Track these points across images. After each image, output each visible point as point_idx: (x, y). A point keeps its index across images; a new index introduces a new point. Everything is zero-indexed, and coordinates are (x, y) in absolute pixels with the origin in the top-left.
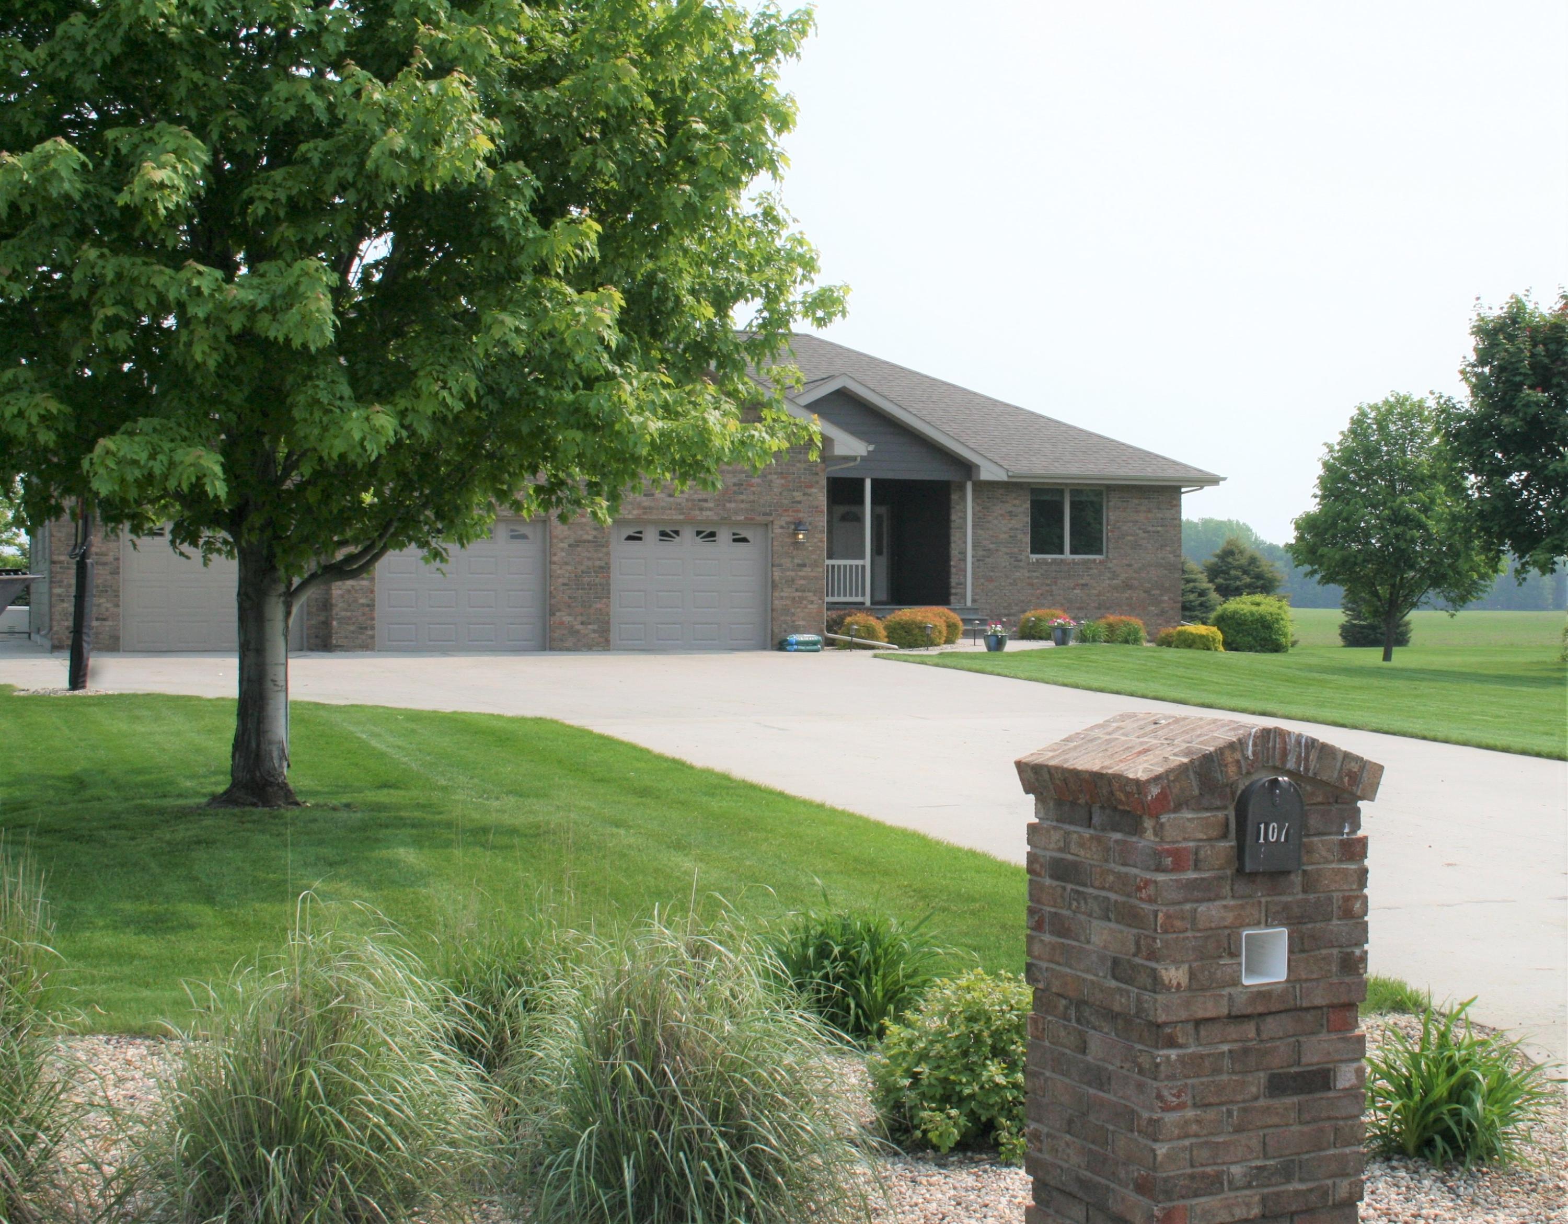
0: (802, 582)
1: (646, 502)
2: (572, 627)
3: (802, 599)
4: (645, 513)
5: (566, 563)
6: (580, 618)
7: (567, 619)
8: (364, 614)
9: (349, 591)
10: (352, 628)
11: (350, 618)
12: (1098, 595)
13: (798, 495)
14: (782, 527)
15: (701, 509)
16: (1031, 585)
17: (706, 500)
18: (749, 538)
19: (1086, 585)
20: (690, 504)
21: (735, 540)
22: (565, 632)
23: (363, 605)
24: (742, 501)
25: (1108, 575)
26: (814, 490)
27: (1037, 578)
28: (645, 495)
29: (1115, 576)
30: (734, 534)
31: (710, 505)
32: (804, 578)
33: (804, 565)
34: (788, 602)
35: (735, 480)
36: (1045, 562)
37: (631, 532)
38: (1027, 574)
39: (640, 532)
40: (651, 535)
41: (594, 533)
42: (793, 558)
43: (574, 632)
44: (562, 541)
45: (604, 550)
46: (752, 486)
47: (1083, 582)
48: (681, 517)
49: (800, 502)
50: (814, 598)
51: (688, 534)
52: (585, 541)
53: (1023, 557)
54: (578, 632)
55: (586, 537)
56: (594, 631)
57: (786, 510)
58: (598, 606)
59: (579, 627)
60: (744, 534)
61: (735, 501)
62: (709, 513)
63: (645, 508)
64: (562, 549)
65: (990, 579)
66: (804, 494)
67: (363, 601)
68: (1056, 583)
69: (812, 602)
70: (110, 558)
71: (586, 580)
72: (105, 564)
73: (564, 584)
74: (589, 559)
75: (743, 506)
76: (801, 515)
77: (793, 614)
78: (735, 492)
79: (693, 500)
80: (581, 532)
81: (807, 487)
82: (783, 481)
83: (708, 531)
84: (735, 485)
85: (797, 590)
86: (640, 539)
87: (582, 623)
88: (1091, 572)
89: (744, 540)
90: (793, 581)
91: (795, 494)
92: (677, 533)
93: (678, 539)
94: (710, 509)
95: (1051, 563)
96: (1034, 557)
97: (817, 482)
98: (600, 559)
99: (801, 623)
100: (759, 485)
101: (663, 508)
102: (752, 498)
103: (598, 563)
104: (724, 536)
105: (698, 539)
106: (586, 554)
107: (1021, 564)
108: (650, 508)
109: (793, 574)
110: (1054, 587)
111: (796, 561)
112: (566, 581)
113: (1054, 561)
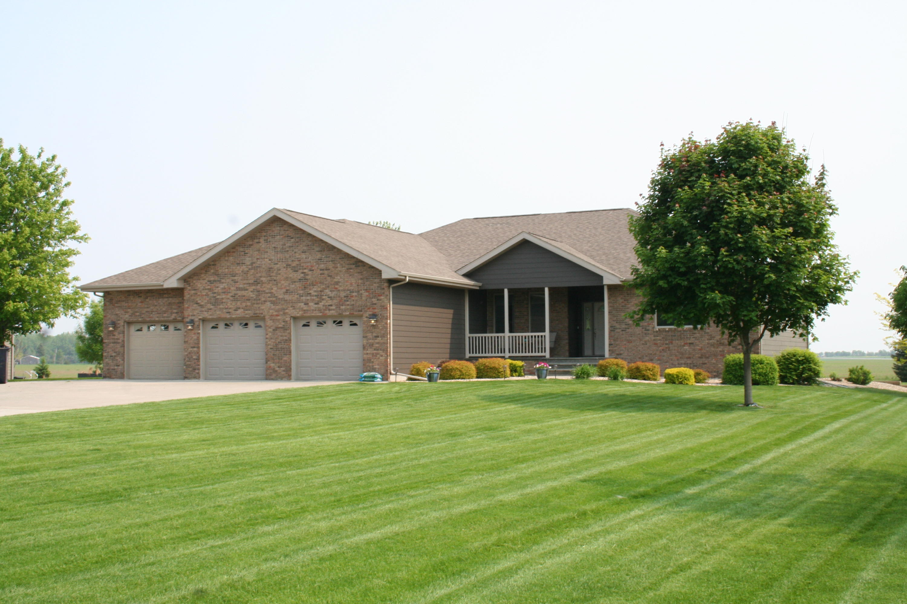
0: (377, 345)
1: (305, 308)
2: (274, 369)
3: (377, 354)
4: (305, 313)
5: (271, 339)
6: (277, 364)
7: (272, 365)
8: (195, 363)
9: (190, 353)
10: (191, 369)
11: (190, 365)
12: (700, 350)
13: (374, 300)
14: (367, 317)
15: (330, 310)
16: (656, 344)
17: (331, 305)
18: (358, 323)
19: (692, 343)
20: (324, 308)
21: (351, 325)
22: (271, 371)
23: (194, 359)
24: (348, 305)
25: (707, 337)
26: (382, 297)
27: (660, 340)
28: (305, 304)
29: (712, 338)
30: (351, 322)
31: (333, 307)
32: (378, 343)
33: (378, 337)
34: (371, 356)
35: (344, 294)
36: (664, 330)
37: (304, 322)
38: (653, 338)
39: (309, 322)
40: (313, 324)
41: (283, 323)
42: (372, 333)
43: (275, 371)
44: (270, 328)
45: (288, 331)
46: (352, 297)
47: (690, 342)
48: (321, 314)
49: (375, 304)
50: (383, 354)
51: (330, 323)
52: (279, 328)
53: (650, 328)
54: (276, 371)
55: (280, 326)
56: (284, 371)
57: (369, 309)
58: (285, 358)
59: (277, 369)
60: (355, 321)
61: (345, 305)
62: (333, 312)
63: (305, 311)
64: (270, 332)
65: (630, 342)
66: (378, 300)
67: (194, 357)
68: (672, 343)
69: (382, 356)
70: (120, 341)
71: (280, 346)
72: (119, 343)
73: (271, 349)
74: (281, 336)
75: (348, 307)
76: (376, 311)
77: (373, 362)
78: (345, 301)
79: (326, 306)
80: (278, 323)
81: (379, 296)
82: (367, 294)
83: (339, 320)
84: (345, 297)
85: (375, 350)
86: (308, 326)
87: (279, 367)
88: (695, 336)
89: (355, 324)
90: (373, 345)
91: (373, 300)
92: (325, 323)
93: (325, 325)
94: (334, 310)
95: (668, 331)
96: (657, 328)
97: (384, 293)
98: (286, 336)
99: (377, 367)
100: (356, 296)
101: (313, 310)
102: (353, 303)
103: (285, 338)
104: (346, 323)
105: (334, 325)
106: (281, 334)
107: (649, 332)
108: (307, 310)
109: (373, 341)
110: (671, 345)
111: (374, 334)
112: (272, 347)
113: (670, 330)
